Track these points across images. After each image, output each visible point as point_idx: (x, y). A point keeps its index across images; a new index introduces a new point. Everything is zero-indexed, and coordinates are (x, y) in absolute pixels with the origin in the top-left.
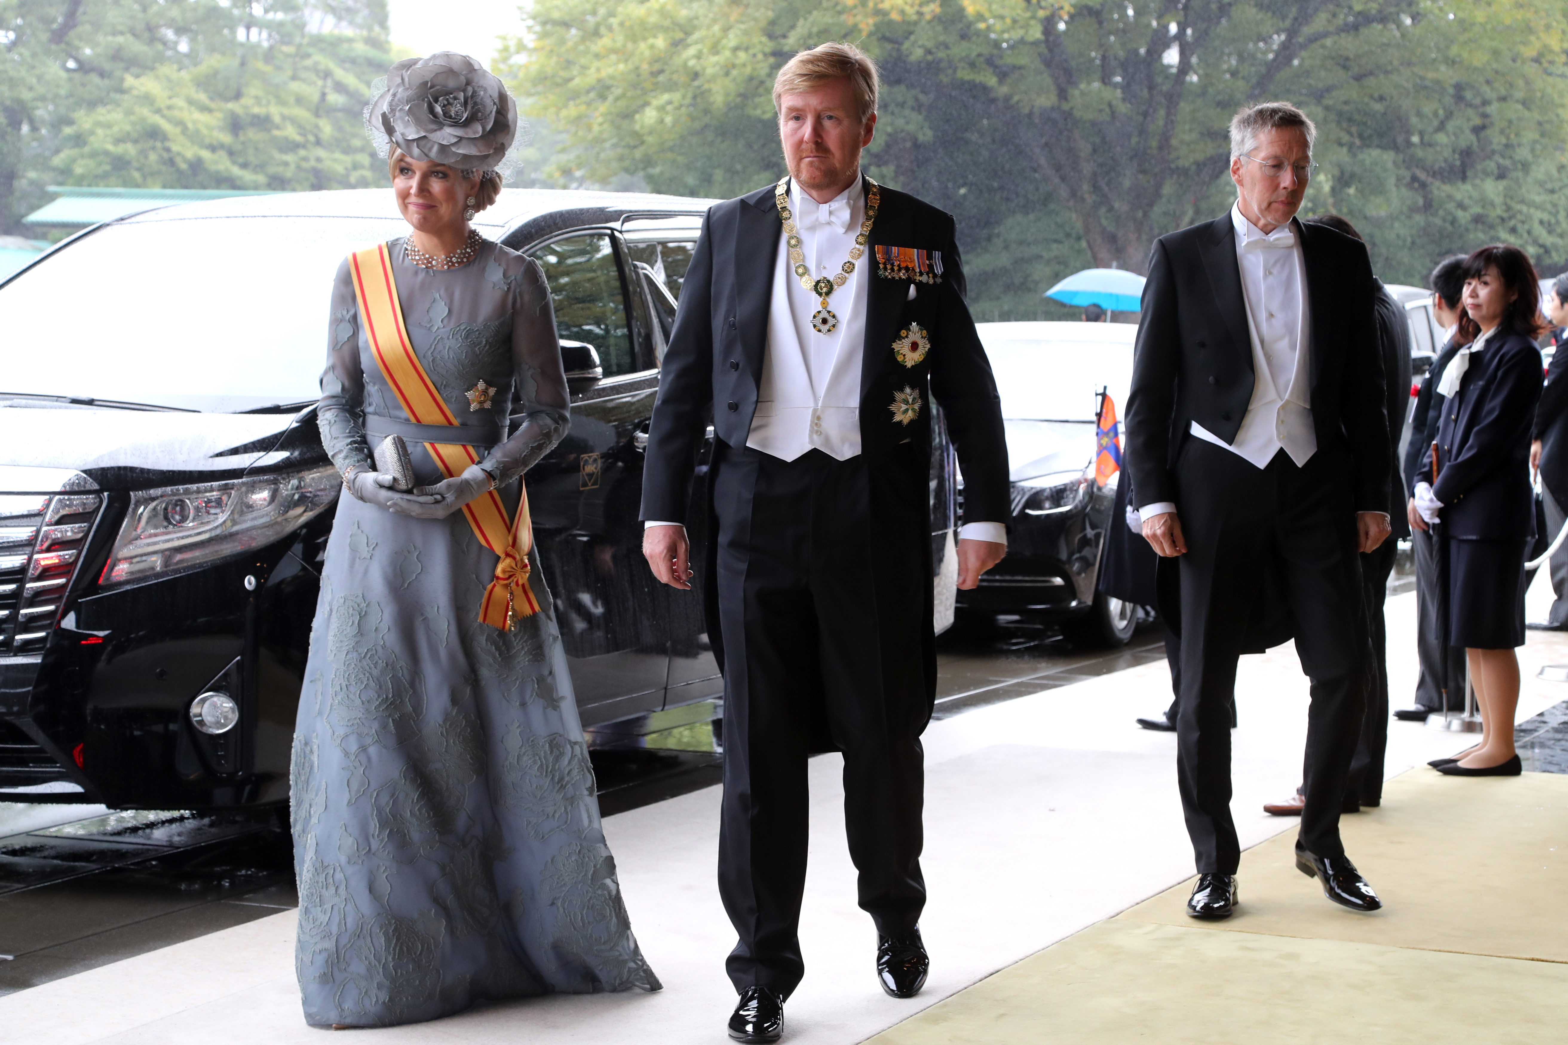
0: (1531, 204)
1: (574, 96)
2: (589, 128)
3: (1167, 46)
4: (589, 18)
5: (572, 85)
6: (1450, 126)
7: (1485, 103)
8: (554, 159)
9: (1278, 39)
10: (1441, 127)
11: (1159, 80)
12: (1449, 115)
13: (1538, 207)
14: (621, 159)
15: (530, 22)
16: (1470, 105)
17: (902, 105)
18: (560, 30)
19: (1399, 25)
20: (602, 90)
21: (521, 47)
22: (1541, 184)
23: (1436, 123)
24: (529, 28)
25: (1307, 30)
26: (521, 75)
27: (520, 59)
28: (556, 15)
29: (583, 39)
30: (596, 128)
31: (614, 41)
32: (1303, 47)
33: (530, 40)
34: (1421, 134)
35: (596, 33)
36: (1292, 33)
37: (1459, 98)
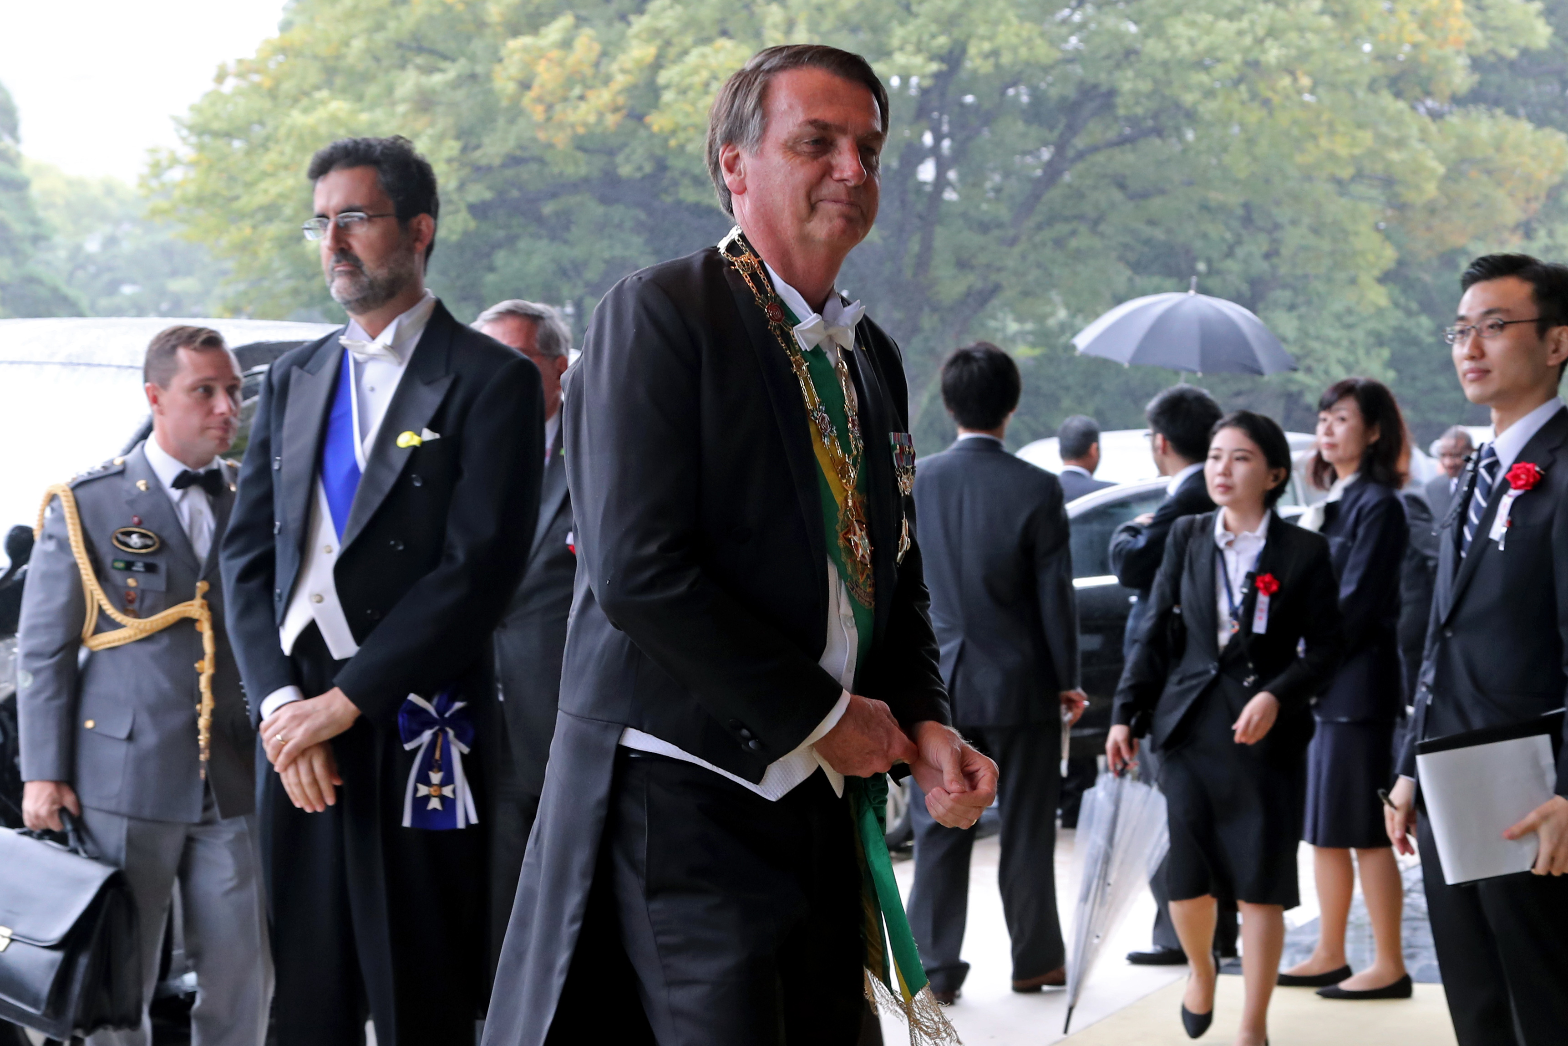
0: (1326, 341)
1: (241, 216)
2: (255, 255)
3: (921, 160)
4: (257, 128)
5: (237, 205)
6: (1240, 252)
7: (1277, 226)
8: (218, 291)
9: (1046, 154)
10: (1230, 254)
11: (911, 197)
12: (1239, 242)
13: (1336, 344)
14: (295, 292)
15: (185, 132)
16: (1261, 229)
17: (620, 226)
18: (220, 143)
19: (1181, 138)
20: (270, 212)
21: (175, 161)
22: (1338, 317)
23: (1225, 248)
24: (184, 139)
25: (1080, 142)
26: (177, 193)
27: (176, 175)
28: (216, 125)
29: (248, 153)
30: (263, 255)
31: (282, 153)
32: (1073, 161)
33: (186, 153)
34: (1209, 261)
35: (265, 145)
36: (1060, 148)
37: (1247, 220)
